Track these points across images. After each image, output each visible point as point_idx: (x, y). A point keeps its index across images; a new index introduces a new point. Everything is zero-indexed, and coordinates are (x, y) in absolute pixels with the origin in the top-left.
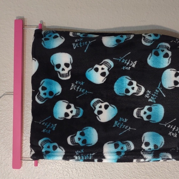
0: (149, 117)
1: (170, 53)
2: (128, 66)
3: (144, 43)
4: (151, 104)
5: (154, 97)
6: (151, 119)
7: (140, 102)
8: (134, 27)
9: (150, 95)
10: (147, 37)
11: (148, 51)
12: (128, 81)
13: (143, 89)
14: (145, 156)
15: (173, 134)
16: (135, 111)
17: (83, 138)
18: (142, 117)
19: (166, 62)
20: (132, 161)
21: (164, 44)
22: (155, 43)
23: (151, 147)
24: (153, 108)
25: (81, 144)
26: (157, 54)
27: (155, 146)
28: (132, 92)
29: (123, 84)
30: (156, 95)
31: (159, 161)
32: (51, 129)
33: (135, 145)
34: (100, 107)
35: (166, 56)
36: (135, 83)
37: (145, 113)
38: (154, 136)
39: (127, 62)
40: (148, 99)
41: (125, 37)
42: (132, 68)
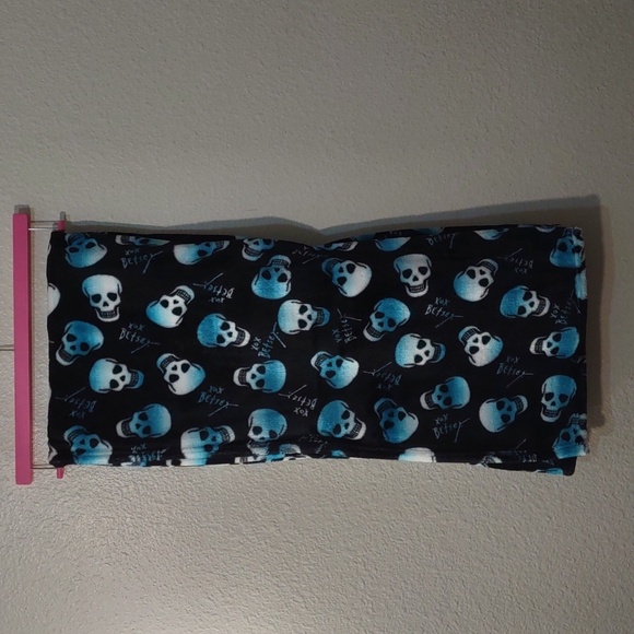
0: (261, 383)
1: (289, 274)
2: (220, 296)
3: (245, 256)
4: (262, 360)
5: (268, 349)
6: (265, 387)
7: (243, 357)
8: (235, 221)
9: (261, 346)
10: (252, 246)
11: (252, 270)
12: (220, 322)
13: (248, 336)
14: (255, 451)
15: (301, 411)
16: (237, 373)
17: (144, 424)
18: (248, 384)
19: (282, 289)
20: (232, 462)
21: (280, 257)
22: (266, 256)
23: (265, 434)
24: (267, 367)
25: (141, 435)
26: (267, 276)
27: (272, 433)
28: (228, 340)
29: (212, 327)
30: (269, 344)
31: (282, 459)
32: (87, 411)
33: (236, 434)
34: (175, 368)
35: (282, 278)
36: (232, 325)
37: (253, 376)
38: (268, 415)
39: (218, 289)
40: (258, 352)
41: (214, 245)
42: (226, 299)
